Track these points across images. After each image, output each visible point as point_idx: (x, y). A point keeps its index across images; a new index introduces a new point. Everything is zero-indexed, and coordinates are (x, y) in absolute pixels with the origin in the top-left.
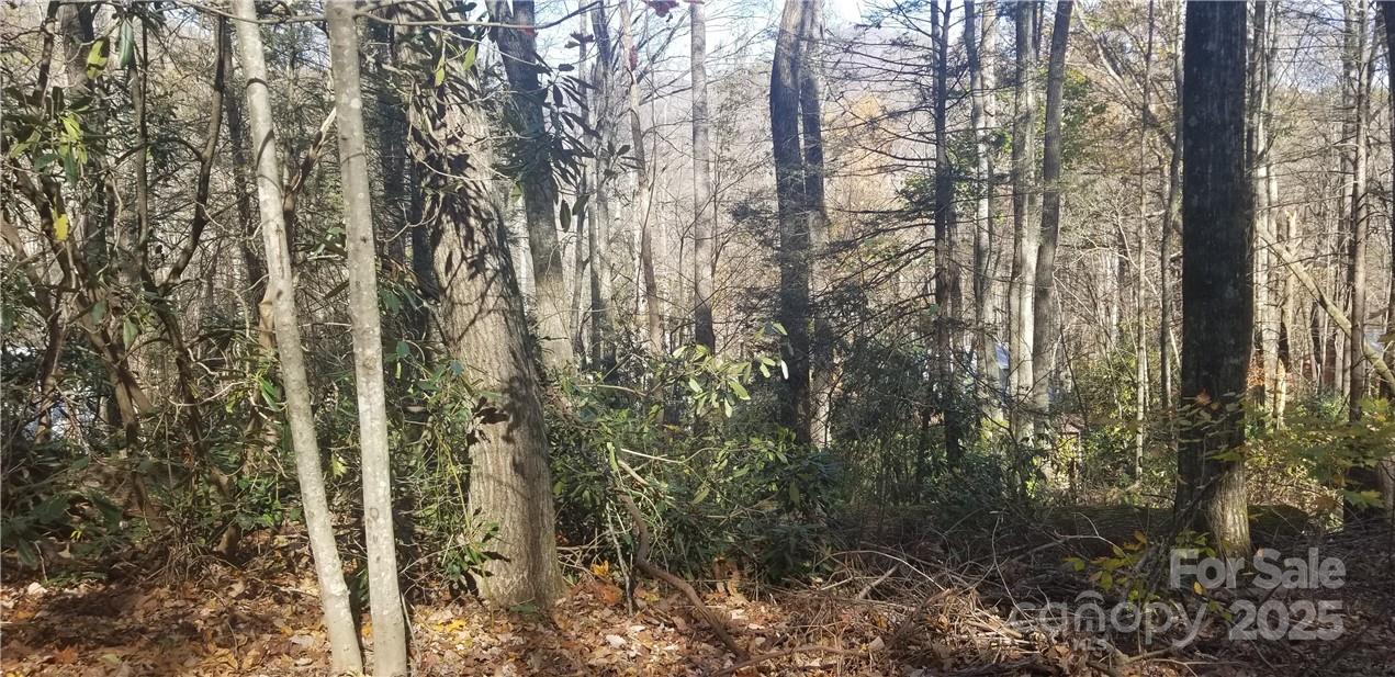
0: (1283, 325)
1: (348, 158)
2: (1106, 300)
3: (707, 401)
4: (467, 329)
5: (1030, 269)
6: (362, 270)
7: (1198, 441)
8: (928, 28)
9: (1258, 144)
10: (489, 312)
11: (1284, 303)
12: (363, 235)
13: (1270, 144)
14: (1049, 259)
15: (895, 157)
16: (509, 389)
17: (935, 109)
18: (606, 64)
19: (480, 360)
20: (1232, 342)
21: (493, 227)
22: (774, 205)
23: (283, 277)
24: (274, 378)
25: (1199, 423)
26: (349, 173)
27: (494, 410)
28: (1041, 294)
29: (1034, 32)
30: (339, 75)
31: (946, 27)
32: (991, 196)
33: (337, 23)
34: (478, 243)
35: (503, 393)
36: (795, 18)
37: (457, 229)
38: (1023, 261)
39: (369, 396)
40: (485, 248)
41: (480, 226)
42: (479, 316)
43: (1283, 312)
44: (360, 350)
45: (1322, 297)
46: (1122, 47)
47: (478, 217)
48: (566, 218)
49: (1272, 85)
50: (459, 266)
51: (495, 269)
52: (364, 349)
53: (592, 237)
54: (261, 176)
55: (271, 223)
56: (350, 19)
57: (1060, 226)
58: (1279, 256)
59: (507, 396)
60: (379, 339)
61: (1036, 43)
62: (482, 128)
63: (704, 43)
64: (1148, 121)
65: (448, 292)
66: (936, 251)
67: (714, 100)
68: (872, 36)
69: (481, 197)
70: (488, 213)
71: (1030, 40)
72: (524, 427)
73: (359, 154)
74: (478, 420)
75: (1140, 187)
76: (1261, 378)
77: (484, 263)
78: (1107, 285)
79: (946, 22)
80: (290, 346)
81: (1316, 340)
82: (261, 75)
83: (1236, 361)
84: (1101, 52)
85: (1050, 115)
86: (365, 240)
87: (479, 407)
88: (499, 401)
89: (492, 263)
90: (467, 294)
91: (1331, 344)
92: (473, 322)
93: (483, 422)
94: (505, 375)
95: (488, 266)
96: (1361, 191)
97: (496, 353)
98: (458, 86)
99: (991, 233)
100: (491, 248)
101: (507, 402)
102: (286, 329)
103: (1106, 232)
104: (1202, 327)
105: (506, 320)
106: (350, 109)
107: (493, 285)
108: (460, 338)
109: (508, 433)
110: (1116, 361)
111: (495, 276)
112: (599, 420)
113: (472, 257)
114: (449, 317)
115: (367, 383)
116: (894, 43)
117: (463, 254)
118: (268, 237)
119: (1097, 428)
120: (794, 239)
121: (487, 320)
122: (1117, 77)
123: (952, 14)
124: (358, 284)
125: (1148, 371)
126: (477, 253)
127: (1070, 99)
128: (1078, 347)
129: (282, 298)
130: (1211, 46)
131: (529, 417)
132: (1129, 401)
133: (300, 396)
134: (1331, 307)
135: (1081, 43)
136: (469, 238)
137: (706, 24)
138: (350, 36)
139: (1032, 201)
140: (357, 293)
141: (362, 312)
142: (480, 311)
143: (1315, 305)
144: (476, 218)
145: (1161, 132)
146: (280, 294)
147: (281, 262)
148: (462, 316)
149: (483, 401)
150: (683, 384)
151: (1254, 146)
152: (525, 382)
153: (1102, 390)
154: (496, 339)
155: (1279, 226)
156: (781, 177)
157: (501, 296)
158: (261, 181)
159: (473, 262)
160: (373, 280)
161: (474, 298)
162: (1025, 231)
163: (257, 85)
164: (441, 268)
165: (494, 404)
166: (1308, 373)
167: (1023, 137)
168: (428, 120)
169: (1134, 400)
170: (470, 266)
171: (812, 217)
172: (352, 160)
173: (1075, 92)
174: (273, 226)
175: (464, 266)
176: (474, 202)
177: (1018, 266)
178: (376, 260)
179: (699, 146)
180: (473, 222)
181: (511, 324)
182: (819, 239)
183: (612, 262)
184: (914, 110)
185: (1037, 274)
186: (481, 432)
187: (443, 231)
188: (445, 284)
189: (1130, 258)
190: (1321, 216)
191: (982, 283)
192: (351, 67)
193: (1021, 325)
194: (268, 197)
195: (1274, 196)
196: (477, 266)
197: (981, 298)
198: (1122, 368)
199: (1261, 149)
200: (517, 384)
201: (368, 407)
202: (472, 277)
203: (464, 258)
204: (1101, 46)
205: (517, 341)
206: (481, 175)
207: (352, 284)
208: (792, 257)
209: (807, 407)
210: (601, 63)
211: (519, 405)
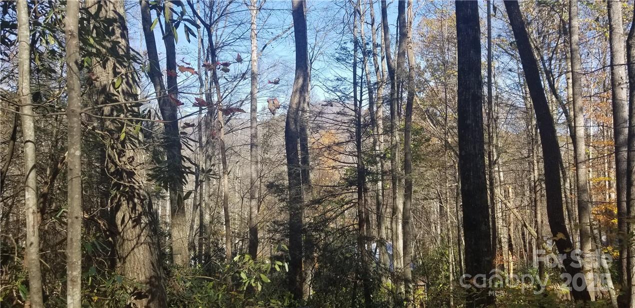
0: (509, 235)
1: (72, 179)
2: (435, 224)
3: (249, 283)
4: (130, 253)
5: (400, 211)
6: (74, 232)
7: (471, 302)
8: (353, 107)
9: (493, 157)
10: (142, 244)
11: (509, 226)
12: (76, 215)
13: (498, 157)
14: (408, 206)
15: (340, 162)
16: (149, 282)
17: (356, 141)
18: (211, 115)
19: (135, 268)
20: (486, 250)
21: (146, 202)
22: (286, 183)
23: (34, 236)
24: (26, 283)
25: (471, 293)
26: (72, 185)
27: (141, 293)
28: (405, 223)
29: (398, 109)
30: (70, 140)
31: (360, 107)
32: (383, 180)
33: (72, 116)
34: (138, 210)
35: (146, 284)
36: (296, 100)
37: (128, 204)
38: (397, 208)
39: (73, 296)
40: (141, 212)
41: (139, 202)
42: (136, 246)
43: (509, 229)
44: (70, 272)
45: (525, 223)
46: (436, 114)
47: (139, 198)
48: (180, 202)
49: (498, 131)
50: (128, 222)
51: (146, 223)
52: (72, 272)
53: (201, 195)
54: (27, 186)
55: (30, 209)
56: (78, 114)
57: (413, 190)
58: (506, 205)
59: (148, 285)
60: (80, 267)
61: (399, 114)
62: (144, 156)
63: (256, 108)
64: (447, 146)
65: (122, 234)
66: (359, 204)
67: (261, 132)
68: (329, 110)
69: (141, 189)
70: (144, 196)
71: (396, 113)
72: (156, 301)
73: (77, 177)
74: (133, 298)
75: (446, 173)
76: (501, 261)
77: (141, 220)
78: (434, 217)
79: (360, 104)
80: (34, 270)
81: (524, 242)
82: (32, 138)
83: (488, 259)
84: (426, 116)
85: (406, 143)
86: (77, 218)
87: (134, 291)
88: (145, 288)
89: (144, 220)
90: (131, 235)
91: (530, 243)
92: (133, 249)
93: (135, 299)
94: (148, 275)
95: (142, 221)
96: (536, 179)
97: (144, 264)
98: (133, 139)
99: (383, 196)
100: (144, 213)
101: (148, 289)
102: (33, 261)
103: (433, 193)
104: (473, 243)
105: (150, 248)
106: (75, 156)
107: (144, 231)
108: (127, 256)
109: (148, 304)
110: (440, 251)
111: (146, 226)
112: (194, 296)
113: (135, 217)
114: (121, 246)
115: (73, 289)
116: (338, 113)
117: (130, 216)
118: (28, 216)
119: (433, 284)
120: (295, 198)
121: (140, 248)
122: (434, 127)
123: (363, 102)
124: (71, 239)
125: (454, 256)
126: (137, 215)
127: (415, 135)
128: (424, 244)
129: (32, 246)
130: (469, 122)
131: (159, 296)
132: (447, 270)
133: (38, 296)
134: (529, 227)
135: (419, 112)
136: (134, 208)
137: (258, 99)
138: (77, 122)
139: (400, 180)
140: (71, 244)
141: (72, 253)
142: (137, 243)
143: (522, 227)
144: (138, 198)
145: (453, 151)
146: (32, 244)
147: (34, 228)
148: (128, 246)
149: (135, 289)
150: (237, 275)
151: (492, 159)
152: (158, 278)
153: (434, 265)
154: (144, 257)
155: (505, 191)
156: (289, 169)
157: (148, 236)
158: (27, 189)
159: (134, 220)
160: (79, 237)
161: (134, 237)
162: (397, 195)
163: (29, 144)
164: (119, 222)
165: (141, 290)
166: (522, 257)
167: (395, 154)
168: (116, 155)
169: (448, 270)
170: (133, 222)
171: (303, 187)
172: (74, 179)
173: (417, 132)
174: (31, 210)
175: (130, 222)
176: (137, 191)
177: (395, 210)
178: (82, 227)
179: (254, 153)
180: (136, 200)
181: (152, 249)
182: (307, 198)
183: (210, 206)
184: (347, 142)
185: (403, 213)
186: (134, 304)
187: (121, 205)
188: (121, 230)
189: (444, 205)
190: (523, 186)
191: (380, 218)
192: (77, 136)
193: (397, 237)
194: (30, 196)
195: (502, 179)
196: (137, 221)
197: (380, 223)
198: (443, 255)
199: (495, 158)
200: (153, 280)
201: (72, 301)
202: (134, 227)
203: (130, 218)
204: (427, 114)
205: (155, 257)
206: (142, 179)
207: (69, 239)
208: (294, 206)
209: (301, 275)
210: (209, 115)
211: (154, 290)
